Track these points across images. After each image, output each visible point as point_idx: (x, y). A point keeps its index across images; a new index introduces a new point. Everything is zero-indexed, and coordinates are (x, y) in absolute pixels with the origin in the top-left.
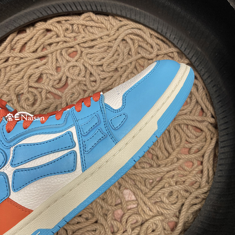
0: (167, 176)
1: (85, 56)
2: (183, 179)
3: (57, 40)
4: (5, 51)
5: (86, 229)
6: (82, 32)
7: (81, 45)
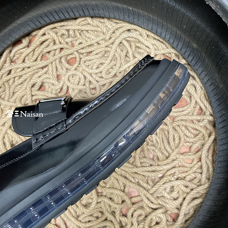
0: (169, 173)
3: (54, 48)
5: (98, 226)
7: (79, 51)
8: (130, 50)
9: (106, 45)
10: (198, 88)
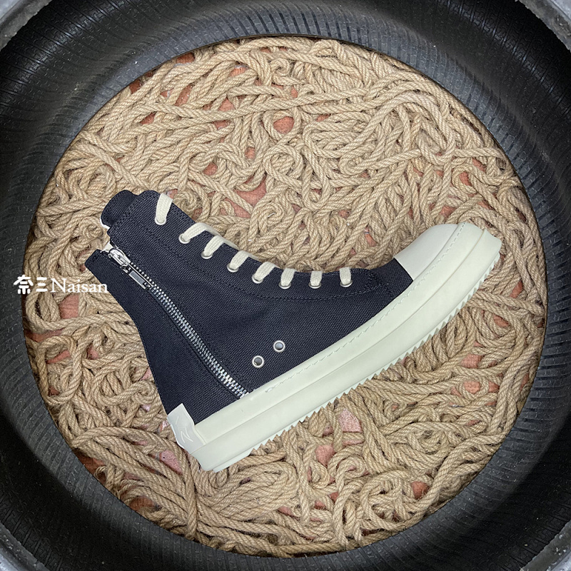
0: (428, 401)
1: (307, 135)
2: (456, 412)
3: (256, 91)
4: (148, 95)
5: (263, 469)
6: (311, 78)
7: (304, 107)
8: (409, 129)
9: (363, 108)
10: (528, 242)
